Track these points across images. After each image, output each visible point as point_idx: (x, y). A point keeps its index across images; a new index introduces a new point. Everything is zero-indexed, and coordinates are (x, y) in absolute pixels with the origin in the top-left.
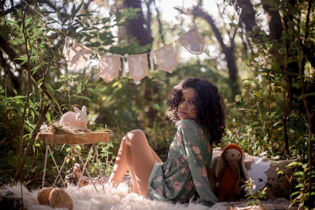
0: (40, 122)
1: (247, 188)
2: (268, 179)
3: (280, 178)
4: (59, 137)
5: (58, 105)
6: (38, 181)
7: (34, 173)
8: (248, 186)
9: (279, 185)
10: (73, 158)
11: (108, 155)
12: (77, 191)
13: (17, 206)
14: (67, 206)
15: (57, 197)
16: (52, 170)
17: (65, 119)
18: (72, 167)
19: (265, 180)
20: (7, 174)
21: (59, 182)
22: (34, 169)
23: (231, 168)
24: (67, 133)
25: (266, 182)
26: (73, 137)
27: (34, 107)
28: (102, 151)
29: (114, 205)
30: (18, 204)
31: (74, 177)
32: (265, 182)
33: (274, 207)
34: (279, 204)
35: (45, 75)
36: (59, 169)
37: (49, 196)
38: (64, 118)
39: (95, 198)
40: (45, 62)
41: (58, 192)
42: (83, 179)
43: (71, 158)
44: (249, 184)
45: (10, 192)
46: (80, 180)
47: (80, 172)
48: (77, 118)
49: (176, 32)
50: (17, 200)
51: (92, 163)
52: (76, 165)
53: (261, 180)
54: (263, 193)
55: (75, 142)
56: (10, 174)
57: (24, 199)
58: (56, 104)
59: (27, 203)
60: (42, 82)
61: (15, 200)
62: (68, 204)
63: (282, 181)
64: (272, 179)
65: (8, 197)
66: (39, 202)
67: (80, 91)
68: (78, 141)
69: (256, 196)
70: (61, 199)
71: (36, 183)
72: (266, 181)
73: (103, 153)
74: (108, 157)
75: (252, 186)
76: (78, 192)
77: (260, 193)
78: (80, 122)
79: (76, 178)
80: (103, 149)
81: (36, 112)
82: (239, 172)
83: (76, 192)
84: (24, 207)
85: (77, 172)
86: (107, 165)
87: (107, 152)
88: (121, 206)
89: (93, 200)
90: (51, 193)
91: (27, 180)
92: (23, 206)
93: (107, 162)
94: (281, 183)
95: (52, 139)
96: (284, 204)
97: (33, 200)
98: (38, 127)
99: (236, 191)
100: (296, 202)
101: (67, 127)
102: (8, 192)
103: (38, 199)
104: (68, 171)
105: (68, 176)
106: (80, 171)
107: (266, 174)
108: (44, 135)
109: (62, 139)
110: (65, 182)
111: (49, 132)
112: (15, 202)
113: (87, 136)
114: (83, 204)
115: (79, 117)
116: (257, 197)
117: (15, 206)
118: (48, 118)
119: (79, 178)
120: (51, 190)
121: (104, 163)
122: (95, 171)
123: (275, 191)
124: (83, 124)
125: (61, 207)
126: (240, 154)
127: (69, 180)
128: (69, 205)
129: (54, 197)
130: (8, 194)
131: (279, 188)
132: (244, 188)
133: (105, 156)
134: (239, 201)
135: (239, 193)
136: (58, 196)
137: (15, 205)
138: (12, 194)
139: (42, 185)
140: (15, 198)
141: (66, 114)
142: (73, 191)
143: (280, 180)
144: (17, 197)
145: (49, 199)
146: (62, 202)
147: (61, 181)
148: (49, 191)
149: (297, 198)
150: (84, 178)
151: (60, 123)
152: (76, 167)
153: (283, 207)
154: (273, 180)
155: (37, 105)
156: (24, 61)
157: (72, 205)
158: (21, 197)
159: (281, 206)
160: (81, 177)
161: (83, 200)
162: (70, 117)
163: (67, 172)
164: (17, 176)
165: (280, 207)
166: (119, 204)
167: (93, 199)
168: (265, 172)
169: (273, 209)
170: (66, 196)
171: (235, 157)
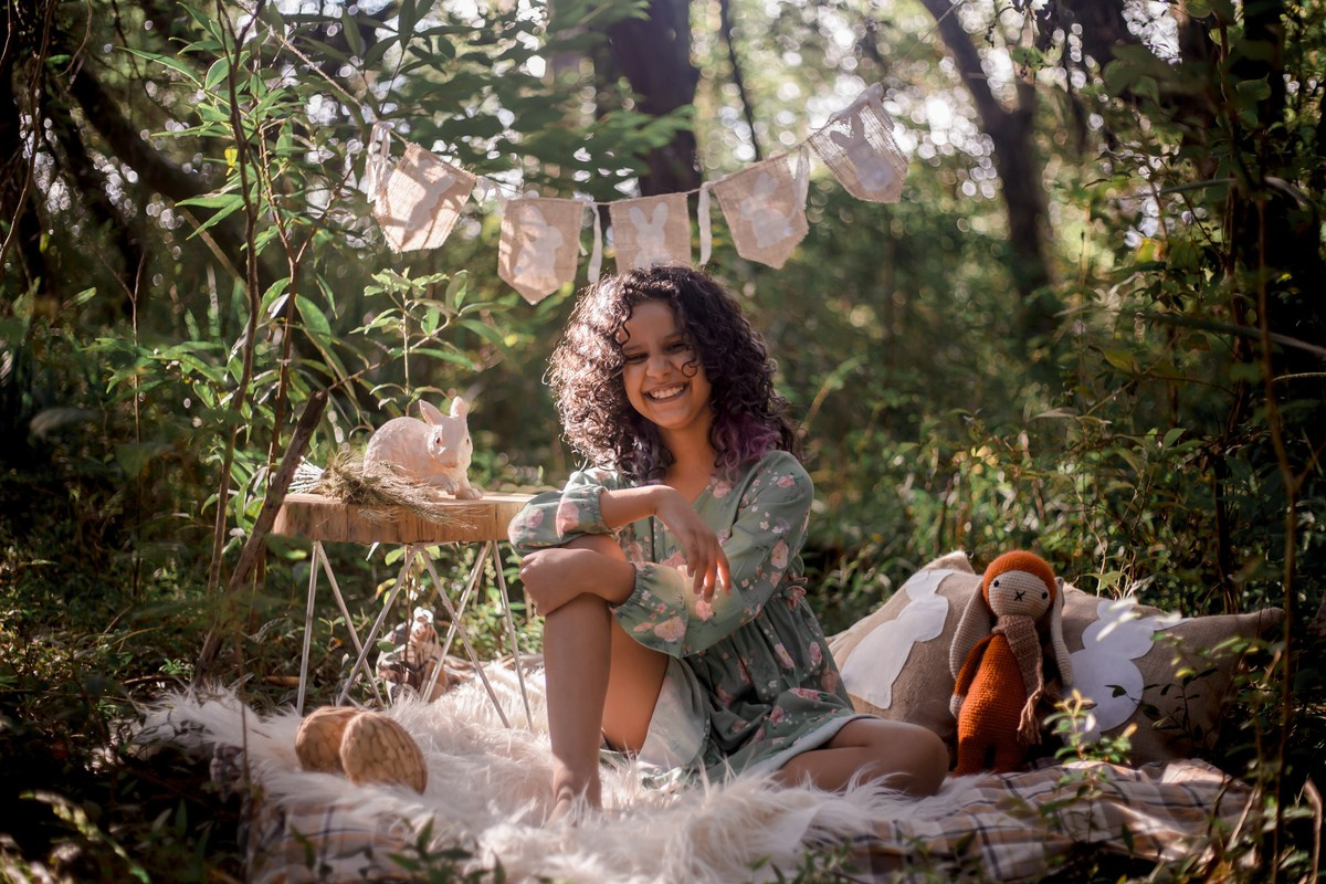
1: (1062, 727)
2: (1146, 688)
3: (1187, 687)
4: (367, 520)
5: (347, 384)
8: (1068, 718)
9: (1187, 710)
10: (412, 592)
12: (434, 720)
13: (223, 774)
14: (406, 777)
15: (371, 743)
16: (325, 632)
17: (387, 447)
18: (405, 623)
19: (1136, 690)
21: (358, 679)
23: (1011, 642)
24: (399, 505)
26: (417, 517)
27: (253, 390)
30: (228, 768)
31: (411, 660)
32: (1133, 700)
33: (1163, 795)
35: (297, 267)
37: (339, 742)
40: (296, 217)
41: (375, 727)
42: (449, 668)
44: (1070, 711)
45: (193, 723)
46: (435, 676)
47: (434, 642)
48: (431, 446)
50: (224, 753)
51: (471, 603)
52: (419, 617)
53: (1119, 691)
54: (1123, 743)
55: (425, 538)
57: (253, 749)
58: (339, 379)
59: (259, 762)
60: (284, 293)
61: (215, 753)
62: (409, 770)
63: (1197, 696)
64: (1161, 688)
65: (184, 739)
66: (303, 763)
67: (435, 332)
68: (438, 533)
70: (384, 751)
72: (1139, 697)
75: (1081, 721)
76: (437, 726)
77: (1109, 745)
78: (442, 461)
79: (421, 667)
82: (1040, 660)
83: (425, 723)
84: (254, 781)
85: (424, 644)
90: (348, 730)
92: (247, 778)
94: (1192, 704)
95: (340, 525)
97: (281, 753)
98: (285, 478)
102: (183, 723)
104: (389, 637)
105: (388, 654)
106: (437, 640)
107: (1139, 668)
110: (378, 678)
111: (329, 497)
112: (214, 761)
113: (470, 516)
115: (438, 441)
117: (216, 774)
119: (433, 665)
120: (343, 718)
121: (517, 606)
122: (484, 637)
123: (1171, 731)
124: (453, 469)
126: (1048, 592)
127: (392, 673)
128: (414, 773)
129: (358, 742)
130: (185, 731)
131: (1184, 722)
132: (1054, 724)
136: (374, 740)
137: (213, 771)
138: (200, 729)
140: (214, 744)
141: (388, 427)
142: (418, 721)
143: (1188, 692)
144: (223, 744)
145: (341, 750)
146: (388, 763)
148: (340, 721)
150: (451, 665)
151: (367, 464)
152: (421, 623)
154: (1164, 692)
156: (216, 210)
157: (423, 774)
158: (239, 743)
160: (442, 661)
162: (405, 439)
163: (383, 639)
164: (207, 660)
165: (1187, 797)
168: (1134, 660)
169: (1157, 804)
170: (403, 741)
171: (1025, 604)
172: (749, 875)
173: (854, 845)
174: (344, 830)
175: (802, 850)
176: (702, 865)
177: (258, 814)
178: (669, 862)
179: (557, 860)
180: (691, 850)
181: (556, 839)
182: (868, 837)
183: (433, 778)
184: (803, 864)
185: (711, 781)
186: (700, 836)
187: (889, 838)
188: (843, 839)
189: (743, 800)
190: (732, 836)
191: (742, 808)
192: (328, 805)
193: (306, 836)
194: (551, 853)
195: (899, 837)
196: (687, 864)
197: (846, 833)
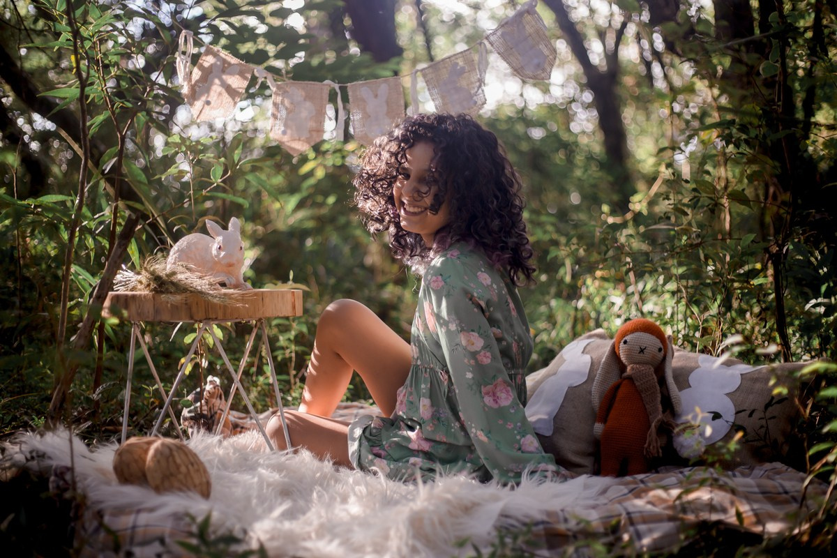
0: (115, 262)
2: (737, 413)
3: (770, 409)
4: (168, 302)
5: (158, 219)
6: (109, 424)
7: (97, 403)
8: (692, 427)
9: (767, 427)
10: (203, 360)
11: (293, 355)
12: (219, 447)
13: (58, 487)
14: (195, 486)
15: (168, 462)
16: (146, 395)
17: (183, 254)
18: (201, 387)
19: (729, 415)
20: (23, 406)
21: (166, 425)
22: (98, 391)
23: (637, 384)
24: (191, 292)
25: (733, 421)
26: (205, 301)
27: (93, 225)
28: (278, 344)
29: (321, 485)
30: (61, 483)
31: (205, 412)
32: (727, 422)
33: (759, 486)
34: (769, 478)
35: (123, 138)
36: (167, 392)
37: (144, 461)
38: (180, 251)
39: (268, 467)
40: (123, 103)
41: (171, 450)
42: (231, 418)
43: (198, 360)
45: (37, 452)
46: (222, 422)
47: (221, 399)
48: (214, 252)
49: (460, 34)
50: (58, 471)
51: (252, 376)
52: (210, 382)
53: (716, 416)
54: (733, 446)
55: (211, 317)
56: (30, 407)
57: (79, 469)
58: (153, 216)
59: (85, 479)
60: (114, 158)
61: (53, 472)
62: (197, 481)
63: (774, 417)
64: (748, 412)
65: (34, 464)
66: (119, 479)
67: (220, 180)
68: (220, 314)
69: (714, 455)
70: (178, 467)
71: (103, 429)
72: (732, 419)
73: (283, 348)
74: (294, 359)
76: (221, 452)
77: (723, 447)
78: (222, 262)
79: (211, 417)
80: (281, 338)
81: (100, 239)
82: (659, 395)
83: (215, 451)
84: (79, 491)
85: (214, 400)
86: (292, 381)
87: (293, 347)
88: (340, 486)
89: (262, 471)
90: (151, 452)
91: (78, 421)
92: (75, 489)
93: (293, 372)
94: (771, 424)
95: (149, 309)
96: (783, 479)
97: (102, 471)
98: (108, 279)
99: (649, 445)
100: (821, 470)
101: (188, 274)
102: (31, 452)
103: (116, 468)
104: (190, 398)
105: (188, 409)
106: (223, 397)
107: (731, 399)
108: (126, 296)
109: (175, 308)
110: (182, 426)
111: (140, 290)
112: (52, 478)
113: (243, 298)
114: (236, 483)
115: (220, 248)
116: (716, 458)
117: (53, 488)
118: (133, 253)
119: (220, 415)
120: (150, 443)
121: (284, 377)
123: (755, 443)
124: (231, 268)
125: (180, 490)
126: (662, 347)
127: (193, 422)
128: (200, 484)
129: (159, 461)
130: (33, 458)
131: (765, 437)
133: (287, 356)
134: (657, 472)
135: (658, 452)
136: (171, 459)
137: (51, 486)
138: (42, 456)
139: (121, 435)
140: (52, 466)
141: (183, 242)
142: (207, 448)
143: (768, 414)
144: (58, 466)
145: (146, 468)
146: (181, 476)
147: (171, 423)
148: (145, 446)
149: (824, 461)
150: (233, 416)
151: (168, 267)
152: (212, 386)
153: (782, 486)
154: (750, 415)
155: (101, 219)
156: (64, 99)
157: (208, 484)
158: (69, 464)
159: (777, 484)
160: (227, 412)
161: (235, 472)
162: (196, 248)
163: (186, 399)
164: (55, 410)
165: (775, 487)
166: (333, 482)
167: (264, 469)
168: (727, 394)
169: (755, 493)
170: (192, 460)
171: (647, 356)
172: (456, 552)
173: (534, 529)
174: (147, 526)
175: (494, 533)
176: (419, 545)
177: (82, 515)
178: (394, 543)
179: (309, 544)
180: (411, 534)
181: (308, 529)
182: (543, 522)
183: (216, 488)
184: (497, 541)
185: (425, 482)
186: (417, 525)
187: (558, 522)
188: (525, 524)
189: (449, 496)
190: (441, 523)
191: (448, 502)
192: (136, 508)
193: (119, 531)
194: (304, 539)
195: (566, 520)
196: (407, 545)
197: (527, 520)
